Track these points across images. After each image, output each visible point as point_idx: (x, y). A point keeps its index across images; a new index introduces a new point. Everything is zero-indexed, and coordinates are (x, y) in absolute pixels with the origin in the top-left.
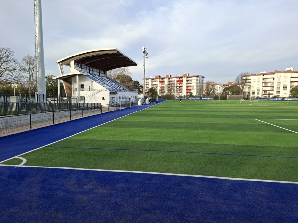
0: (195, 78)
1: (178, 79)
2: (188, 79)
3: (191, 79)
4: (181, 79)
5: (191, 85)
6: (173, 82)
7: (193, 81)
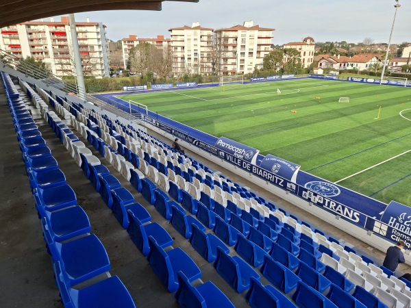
0: (94, 29)
1: (53, 29)
2: (78, 29)
3: (83, 29)
4: (60, 29)
5: (86, 42)
6: (40, 36)
7: (89, 35)
